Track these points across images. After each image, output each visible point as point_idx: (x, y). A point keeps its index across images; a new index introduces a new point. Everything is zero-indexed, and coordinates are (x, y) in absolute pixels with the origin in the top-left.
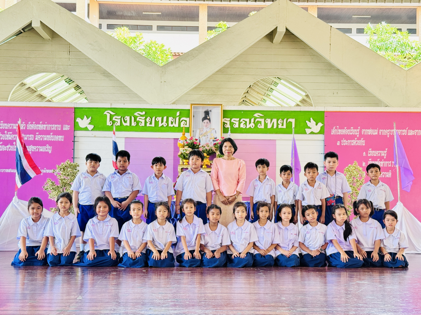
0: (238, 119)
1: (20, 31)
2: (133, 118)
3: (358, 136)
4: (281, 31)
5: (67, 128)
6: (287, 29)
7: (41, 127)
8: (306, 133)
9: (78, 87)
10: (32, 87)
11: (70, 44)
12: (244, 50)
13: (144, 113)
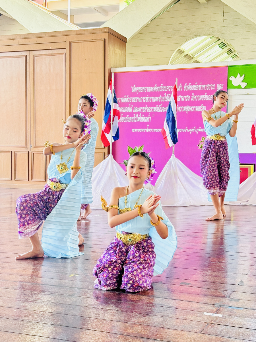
5: (220, 87)
7: (197, 87)
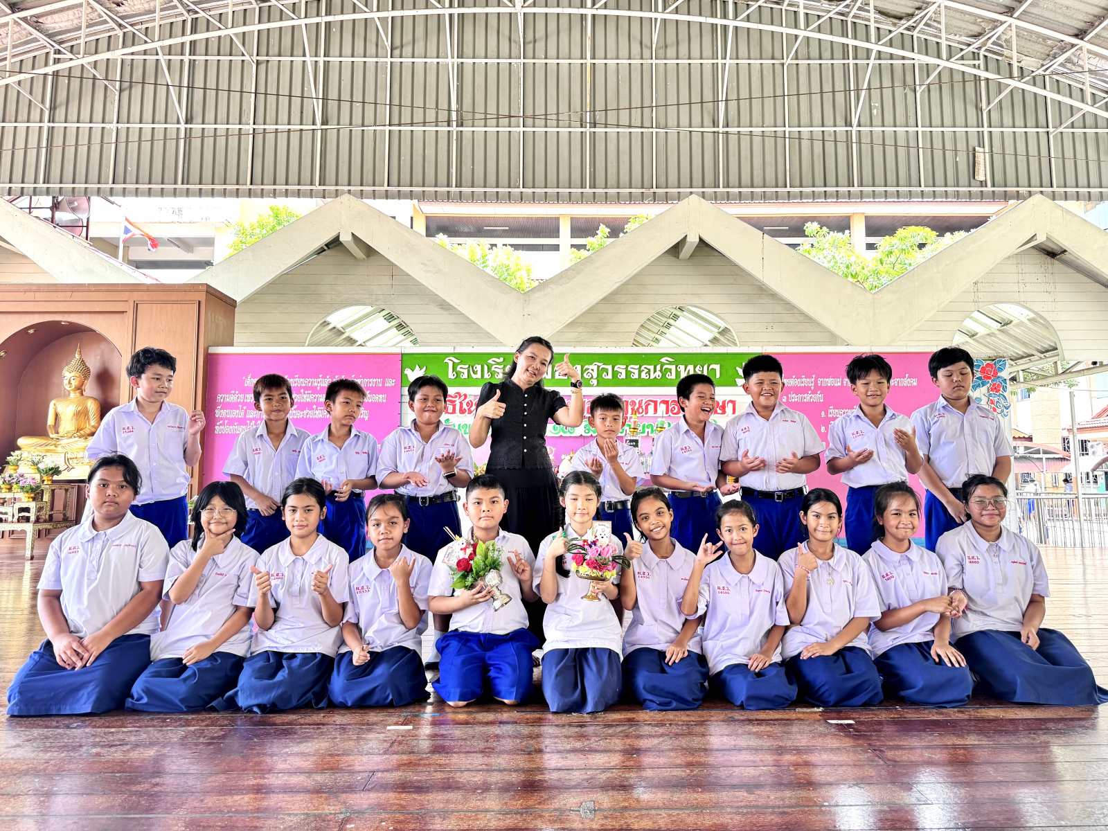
0: (638, 367)
1: (322, 248)
2: (486, 367)
3: (812, 388)
4: (693, 240)
5: (390, 383)
6: (701, 240)
8: (737, 385)
9: (400, 326)
10: (339, 326)
11: (393, 265)
12: (641, 268)
13: (502, 359)
